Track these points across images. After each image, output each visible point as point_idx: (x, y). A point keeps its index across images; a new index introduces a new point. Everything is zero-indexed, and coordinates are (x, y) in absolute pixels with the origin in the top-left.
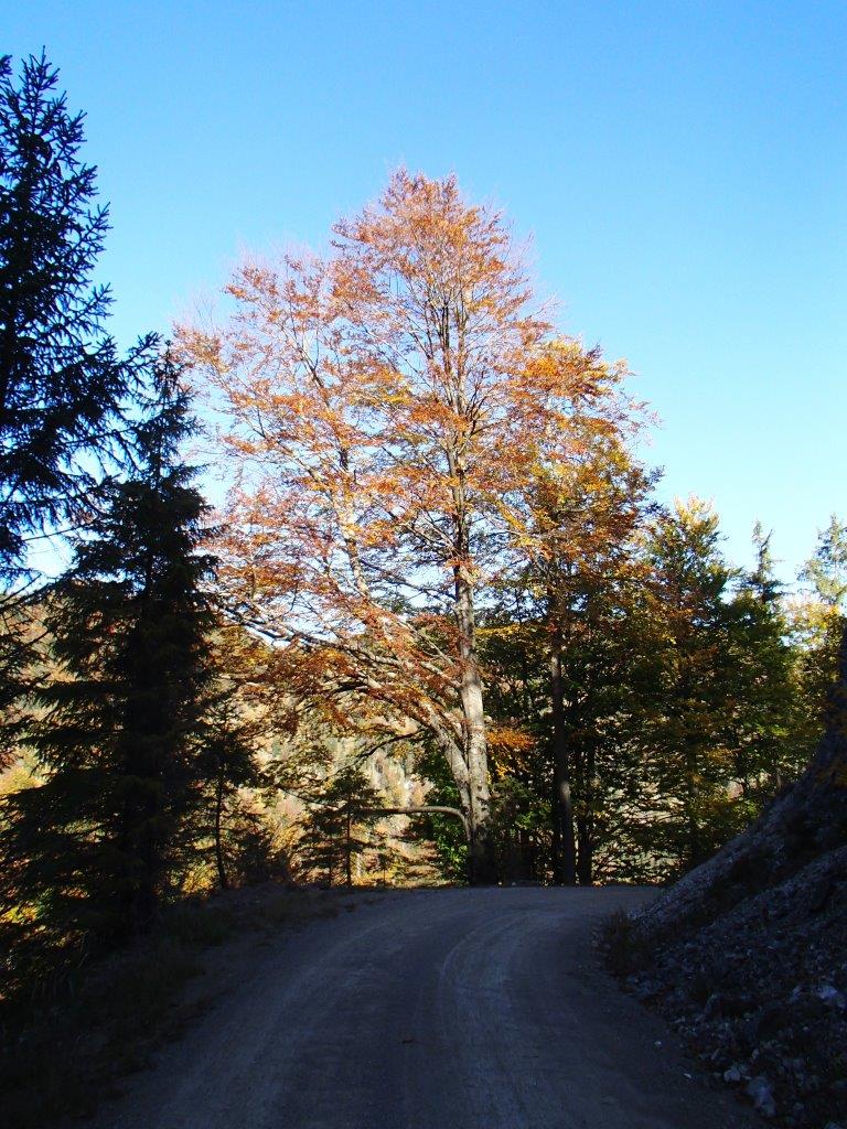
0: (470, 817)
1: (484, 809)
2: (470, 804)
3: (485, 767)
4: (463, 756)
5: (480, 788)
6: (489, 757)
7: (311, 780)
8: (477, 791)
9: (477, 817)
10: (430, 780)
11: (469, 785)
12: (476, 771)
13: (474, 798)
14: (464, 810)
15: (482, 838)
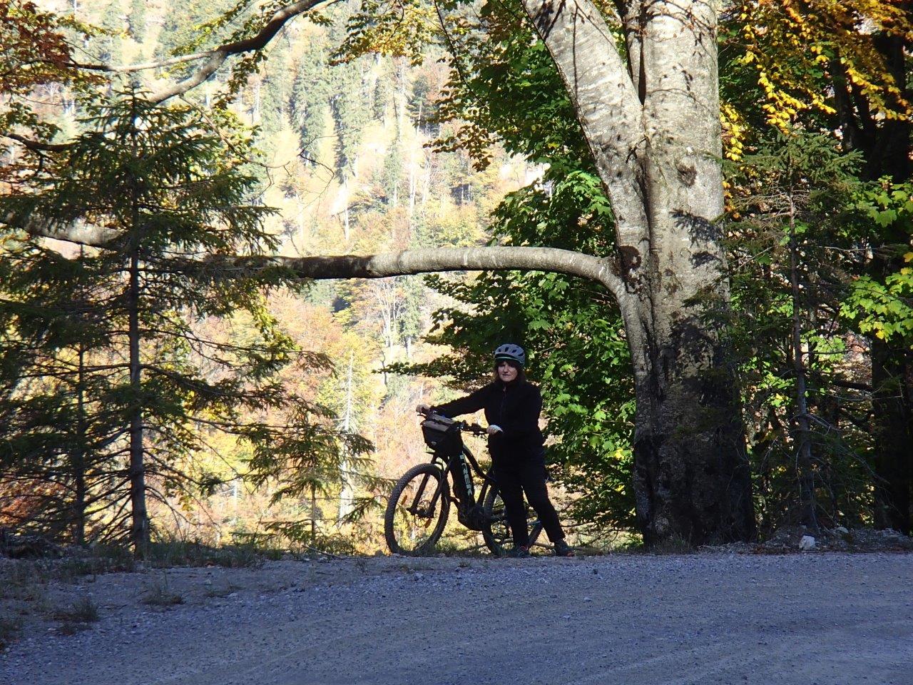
0: (646, 289)
1: (701, 258)
2: (649, 238)
3: (708, 88)
4: (625, 53)
5: (687, 176)
6: (726, 54)
7: (31, 147)
8: (675, 186)
9: (673, 289)
10: (512, 147)
11: (643, 164)
12: (673, 110)
13: (663, 213)
14: (623, 260)
15: (691, 370)
